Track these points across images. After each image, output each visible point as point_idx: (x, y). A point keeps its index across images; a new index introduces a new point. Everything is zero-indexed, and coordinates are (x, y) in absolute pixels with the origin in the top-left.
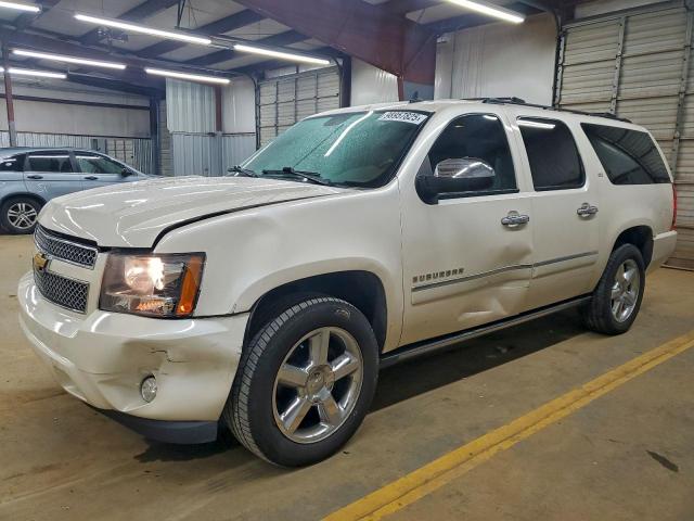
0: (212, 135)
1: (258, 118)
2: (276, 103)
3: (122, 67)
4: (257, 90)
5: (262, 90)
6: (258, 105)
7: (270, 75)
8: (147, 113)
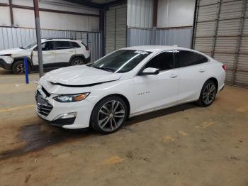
8: (98, 19)
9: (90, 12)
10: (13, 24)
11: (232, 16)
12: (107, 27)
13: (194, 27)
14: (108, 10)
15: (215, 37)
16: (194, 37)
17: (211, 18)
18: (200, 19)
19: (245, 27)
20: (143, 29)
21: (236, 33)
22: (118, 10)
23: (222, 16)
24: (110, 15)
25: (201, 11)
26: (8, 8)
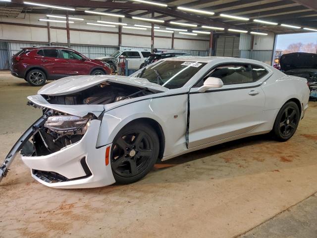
22: (226, 39)
24: (219, 41)
26: (171, 39)
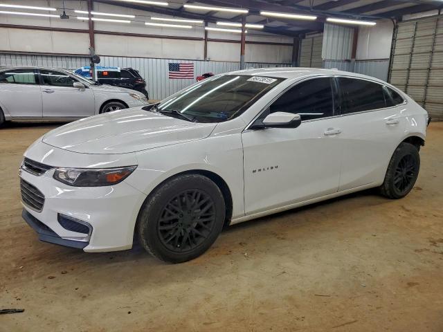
0: (348, 61)
1: (393, 48)
2: (414, 37)
3: (314, 18)
4: (395, 29)
5: (400, 29)
6: (394, 40)
7: (405, 18)
8: (291, 48)
9: (283, 41)
10: (206, 58)
11: (423, 50)
12: (302, 58)
13: (391, 60)
14: (304, 37)
15: (409, 70)
16: (390, 70)
17: (406, 52)
18: (397, 52)
19: (434, 61)
20: (339, 61)
21: (427, 66)
22: (315, 39)
23: (416, 50)
24: (305, 43)
25: (398, 44)
26: (203, 42)
